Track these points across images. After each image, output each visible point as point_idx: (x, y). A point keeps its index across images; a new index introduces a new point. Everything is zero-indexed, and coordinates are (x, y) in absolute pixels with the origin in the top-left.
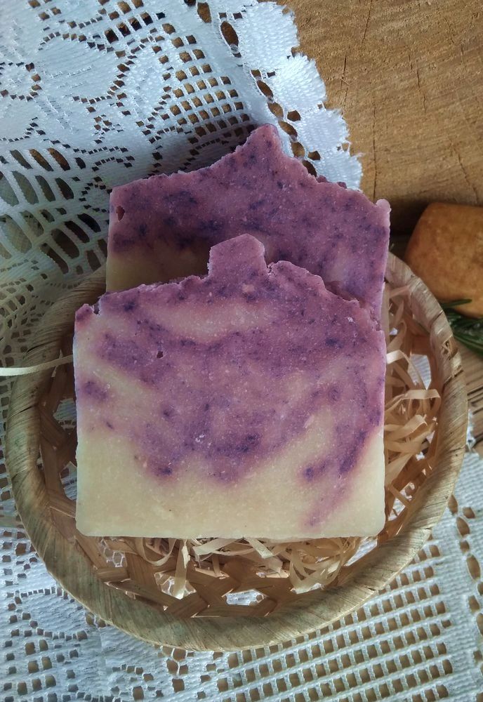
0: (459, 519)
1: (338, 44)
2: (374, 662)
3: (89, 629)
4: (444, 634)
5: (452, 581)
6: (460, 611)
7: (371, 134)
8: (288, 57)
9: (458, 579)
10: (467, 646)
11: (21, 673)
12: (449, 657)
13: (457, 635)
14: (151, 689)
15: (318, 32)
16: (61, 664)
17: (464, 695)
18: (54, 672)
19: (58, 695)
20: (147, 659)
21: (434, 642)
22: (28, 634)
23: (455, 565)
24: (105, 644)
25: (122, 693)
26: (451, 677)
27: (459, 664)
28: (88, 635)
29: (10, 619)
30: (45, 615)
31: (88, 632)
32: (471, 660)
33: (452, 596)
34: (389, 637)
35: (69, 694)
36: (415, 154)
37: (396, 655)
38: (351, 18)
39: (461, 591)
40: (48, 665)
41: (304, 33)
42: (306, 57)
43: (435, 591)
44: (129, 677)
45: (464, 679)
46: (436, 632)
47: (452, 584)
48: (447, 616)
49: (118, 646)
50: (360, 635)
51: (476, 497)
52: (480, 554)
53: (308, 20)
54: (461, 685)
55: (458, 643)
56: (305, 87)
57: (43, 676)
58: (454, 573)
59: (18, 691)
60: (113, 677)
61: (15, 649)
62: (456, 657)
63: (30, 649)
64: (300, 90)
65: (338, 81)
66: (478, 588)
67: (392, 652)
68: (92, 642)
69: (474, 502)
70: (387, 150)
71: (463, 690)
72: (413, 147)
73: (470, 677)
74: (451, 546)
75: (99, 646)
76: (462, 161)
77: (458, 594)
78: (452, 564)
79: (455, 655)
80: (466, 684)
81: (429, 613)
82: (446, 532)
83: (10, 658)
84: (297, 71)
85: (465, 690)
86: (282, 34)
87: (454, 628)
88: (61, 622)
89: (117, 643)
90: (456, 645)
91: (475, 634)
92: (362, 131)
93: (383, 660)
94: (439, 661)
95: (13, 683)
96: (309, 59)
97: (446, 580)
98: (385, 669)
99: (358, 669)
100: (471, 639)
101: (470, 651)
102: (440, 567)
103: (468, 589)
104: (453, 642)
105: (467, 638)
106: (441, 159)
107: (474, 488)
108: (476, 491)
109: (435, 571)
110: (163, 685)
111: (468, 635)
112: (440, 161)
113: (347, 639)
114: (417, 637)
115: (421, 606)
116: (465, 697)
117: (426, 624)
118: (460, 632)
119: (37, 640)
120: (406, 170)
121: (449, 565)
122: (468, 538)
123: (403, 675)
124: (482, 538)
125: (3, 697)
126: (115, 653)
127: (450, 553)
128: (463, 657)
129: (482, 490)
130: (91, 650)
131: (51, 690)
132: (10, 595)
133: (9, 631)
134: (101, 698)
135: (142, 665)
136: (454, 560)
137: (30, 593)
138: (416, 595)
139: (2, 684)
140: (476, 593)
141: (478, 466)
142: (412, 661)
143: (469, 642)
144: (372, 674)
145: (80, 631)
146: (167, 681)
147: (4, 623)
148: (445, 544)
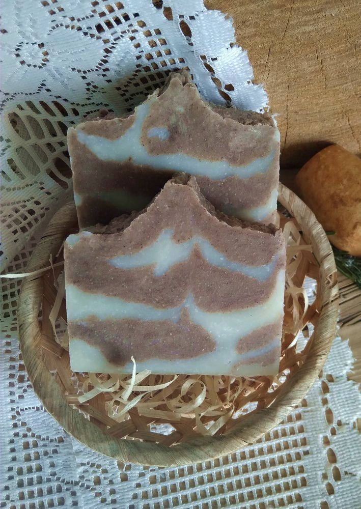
0: (323, 382)
1: (264, 40)
2: (255, 474)
3: (65, 435)
4: (303, 460)
5: (314, 424)
6: (316, 445)
7: (285, 101)
8: (227, 48)
9: (318, 423)
10: (319, 469)
11: (19, 461)
12: (305, 475)
13: (312, 461)
14: (105, 478)
15: (250, 31)
16: (46, 457)
17: (313, 502)
18: (41, 462)
19: (43, 477)
20: (104, 459)
21: (296, 464)
22: (25, 436)
23: (317, 414)
24: (75, 448)
25: (86, 480)
26: (305, 489)
27: (311, 481)
28: (64, 439)
29: (13, 425)
30: (36, 424)
31: (64, 437)
32: (320, 478)
33: (312, 434)
34: (267, 458)
36: (316, 116)
37: (270, 471)
38: (275, 23)
39: (319, 432)
40: (38, 457)
41: (239, 31)
42: (241, 48)
43: (301, 430)
44: (91, 470)
45: (314, 491)
46: (298, 457)
47: (313, 426)
48: (308, 448)
49: (85, 448)
51: (336, 368)
52: (334, 407)
53: (244, 22)
54: (311, 495)
55: (313, 466)
56: (239, 69)
57: (34, 464)
58: (315, 419)
59: (17, 472)
60: (81, 469)
61: (16, 445)
62: (310, 475)
63: (26, 446)
64: (234, 71)
65: (263, 64)
66: (331, 431)
67: (267, 468)
68: (66, 445)
69: (334, 371)
70: (296, 112)
71: (312, 498)
72: (315, 111)
73: (318, 490)
74: (316, 400)
75: (72, 448)
76: (350, 122)
77: (316, 433)
78: (315, 413)
79: (310, 474)
80: (315, 494)
81: (295, 445)
82: (313, 390)
83: (13, 450)
84: (233, 58)
85: (313, 498)
86: (223, 33)
87: (311, 456)
88: (47, 430)
90: (311, 468)
91: (325, 462)
92: (278, 99)
93: (261, 473)
94: (298, 477)
95: (14, 467)
96: (243, 50)
97: (309, 423)
98: (262, 479)
99: (243, 477)
100: (322, 465)
101: (320, 473)
102: (307, 414)
103: (324, 431)
104: (309, 465)
105: (319, 464)
106: (335, 120)
107: (335, 361)
108: (336, 364)
109: (302, 416)
110: (114, 476)
111: (320, 462)
112: (334, 121)
113: (238, 457)
114: (285, 460)
115: (290, 439)
116: (313, 503)
117: (293, 451)
118: (315, 459)
119: (31, 440)
120: (310, 126)
121: (312, 413)
122: (328, 396)
123: (273, 484)
124: (337, 397)
125: (7, 475)
126: (82, 453)
127: (315, 405)
128: (315, 476)
129: (341, 363)
130: (66, 450)
131: (39, 474)
132: (13, 409)
133: (12, 433)
134: (72, 482)
135: (101, 463)
136: (317, 410)
137: (26, 409)
138: (288, 431)
139: (6, 467)
140: (329, 434)
141: (340, 346)
142: (280, 475)
143: (320, 467)
144: (253, 481)
145: (59, 436)
146: (117, 474)
147: (9, 427)
148: (312, 398)
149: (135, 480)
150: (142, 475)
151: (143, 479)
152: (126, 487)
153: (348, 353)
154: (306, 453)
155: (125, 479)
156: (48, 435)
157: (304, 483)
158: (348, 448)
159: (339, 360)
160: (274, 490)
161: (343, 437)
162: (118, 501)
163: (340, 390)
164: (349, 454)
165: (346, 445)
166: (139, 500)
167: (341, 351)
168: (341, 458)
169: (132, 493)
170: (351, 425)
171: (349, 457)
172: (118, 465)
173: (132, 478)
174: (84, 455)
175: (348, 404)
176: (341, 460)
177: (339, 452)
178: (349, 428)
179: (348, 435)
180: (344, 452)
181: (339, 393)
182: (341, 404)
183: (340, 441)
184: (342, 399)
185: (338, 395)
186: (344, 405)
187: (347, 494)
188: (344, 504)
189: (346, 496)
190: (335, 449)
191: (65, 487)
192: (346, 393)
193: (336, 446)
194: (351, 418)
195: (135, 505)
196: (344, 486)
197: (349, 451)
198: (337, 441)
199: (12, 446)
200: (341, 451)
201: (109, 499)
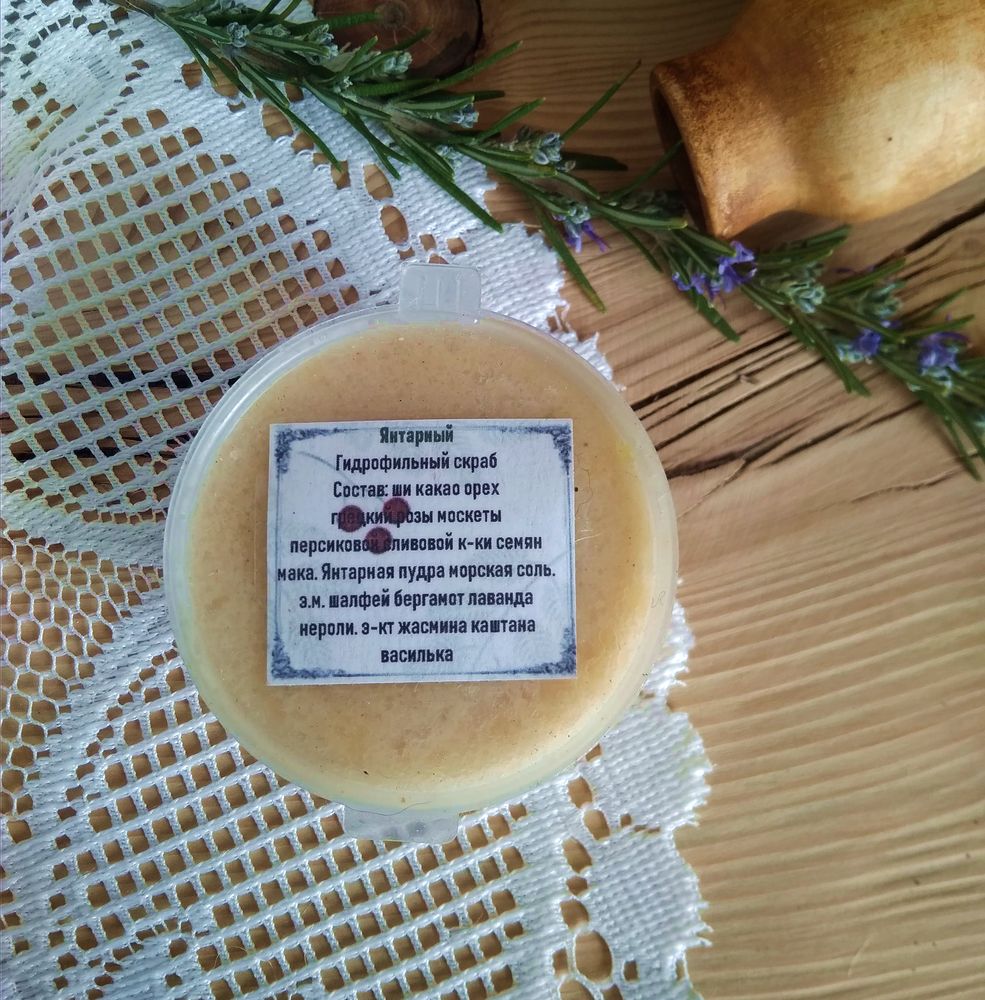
149: (50, 830)
150: (66, 814)
151: (71, 824)
152: (31, 853)
155: (22, 833)
162: (16, 893)
166: (74, 879)
169: (49, 866)
173: (41, 828)
187: (634, 747)
188: (630, 775)
195: (65, 893)
196: (625, 728)
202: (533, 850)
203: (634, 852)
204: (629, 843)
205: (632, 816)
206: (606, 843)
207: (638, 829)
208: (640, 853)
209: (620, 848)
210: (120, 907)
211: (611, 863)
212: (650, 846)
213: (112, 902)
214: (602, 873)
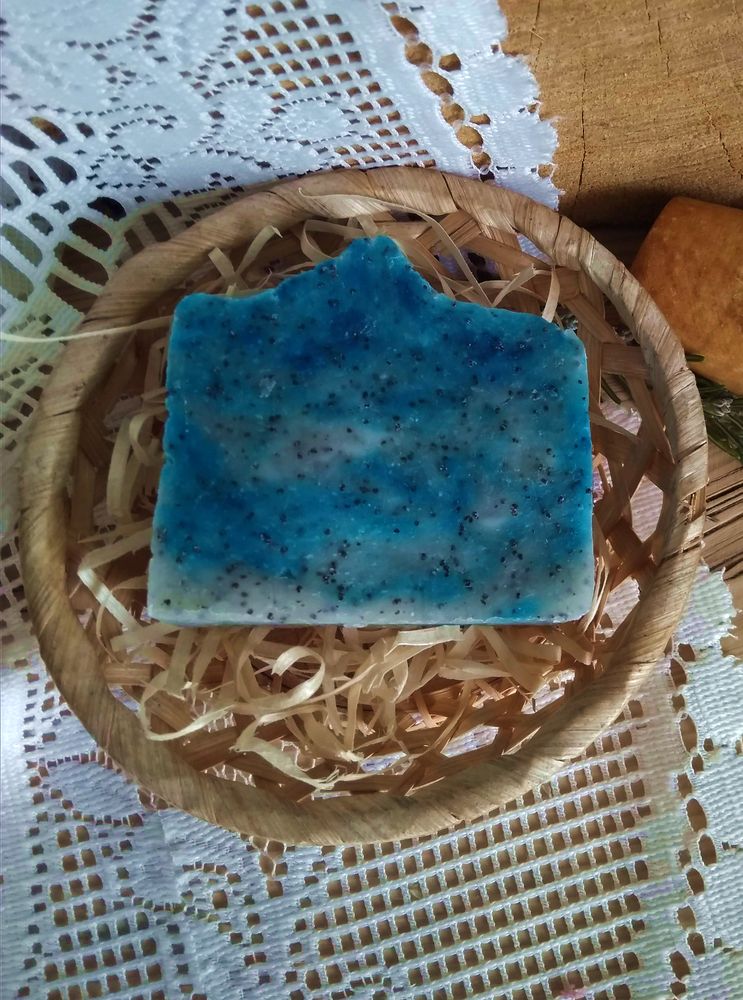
0: (673, 662)
2: (542, 861)
3: (145, 811)
4: (640, 825)
5: (656, 752)
6: (664, 795)
9: (665, 750)
10: (671, 843)
11: (54, 871)
12: (644, 857)
13: (658, 828)
14: (236, 893)
16: (108, 859)
17: (661, 910)
18: (100, 870)
19: (107, 900)
20: (231, 854)
21: (625, 836)
22: (60, 818)
23: (662, 730)
24: (169, 836)
25: (197, 900)
26: (645, 885)
27: (658, 867)
28: (143, 819)
29: (34, 798)
30: (81, 792)
31: (143, 815)
32: (674, 862)
33: (656, 773)
34: (565, 827)
35: (122, 899)
37: (573, 853)
39: (669, 767)
40: (90, 860)
43: (633, 764)
44: (206, 879)
45: (663, 888)
46: (629, 820)
47: (656, 756)
48: (647, 801)
49: (189, 836)
50: (525, 824)
51: (699, 631)
52: (698, 714)
54: (658, 896)
55: (660, 838)
57: (84, 876)
58: (660, 742)
59: (52, 895)
60: (185, 879)
61: (45, 838)
62: (655, 857)
63: (65, 839)
66: (693, 763)
67: (568, 849)
68: (149, 831)
69: (696, 638)
71: (660, 902)
73: (672, 885)
74: (660, 702)
75: (161, 836)
77: (663, 770)
78: (659, 728)
79: (653, 855)
80: (665, 894)
81: (621, 796)
82: (654, 681)
83: (38, 850)
85: (663, 902)
87: (654, 818)
88: (107, 801)
89: (187, 833)
90: (655, 842)
91: (684, 827)
93: (555, 859)
94: (630, 862)
95: (44, 885)
97: (648, 751)
98: (557, 871)
99: (518, 871)
100: (677, 834)
101: (674, 851)
102: (642, 732)
103: (678, 765)
104: (651, 836)
105: (672, 832)
109: (633, 738)
110: (254, 888)
111: (673, 828)
113: (507, 831)
114: (603, 829)
115: (611, 786)
116: (662, 912)
117: (617, 810)
118: (661, 824)
119: (73, 827)
121: (654, 729)
122: (684, 691)
123: (580, 879)
124: (703, 691)
125: (31, 903)
126: (184, 846)
127: (658, 712)
128: (664, 858)
129: (709, 620)
130: (150, 842)
131: (96, 895)
132: (31, 765)
133: (33, 813)
134: (168, 905)
135: (225, 862)
136: (662, 722)
137: (61, 761)
138: (606, 770)
139: (27, 885)
140: (689, 771)
141: (707, 584)
142: (593, 860)
143: (673, 838)
144: (539, 877)
145: (132, 813)
146: (259, 883)
147: (26, 803)
148: (651, 699)
149: (297, 893)
150: (311, 881)
151: (313, 890)
152: (281, 908)
153: (724, 598)
154: (645, 811)
155: (277, 891)
156: (109, 812)
157: (643, 871)
158: (729, 796)
159: (704, 615)
160: (582, 890)
161: (719, 772)
162: (266, 936)
163: (708, 677)
164: (729, 807)
165: (724, 790)
166: (310, 932)
167: (710, 594)
168: (715, 818)
169: (293, 920)
170: (732, 749)
171: (730, 813)
172: (262, 864)
173: (292, 890)
174: (188, 848)
175: (725, 704)
176: (715, 822)
177: (710, 804)
178: (729, 753)
179: (727, 770)
180: (720, 804)
181: (707, 683)
182: (711, 705)
183: (713, 783)
184: (712, 694)
185: (705, 688)
186: (716, 707)
187: (729, 888)
188: (723, 909)
189: (727, 893)
190: (701, 800)
191: (155, 918)
192: (721, 683)
193: (704, 793)
194: (731, 733)
195: (302, 942)
196: (723, 873)
197: (731, 802)
198: (705, 782)
199: (36, 841)
200: (715, 802)
201: (248, 936)
202: (648, 957)
203: (723, 968)
204: (719, 960)
205: (723, 941)
206: (702, 959)
207: (726, 950)
208: (727, 969)
209: (712, 964)
210: (342, 960)
211: (704, 974)
212: (734, 965)
213: (336, 955)
214: (697, 981)
